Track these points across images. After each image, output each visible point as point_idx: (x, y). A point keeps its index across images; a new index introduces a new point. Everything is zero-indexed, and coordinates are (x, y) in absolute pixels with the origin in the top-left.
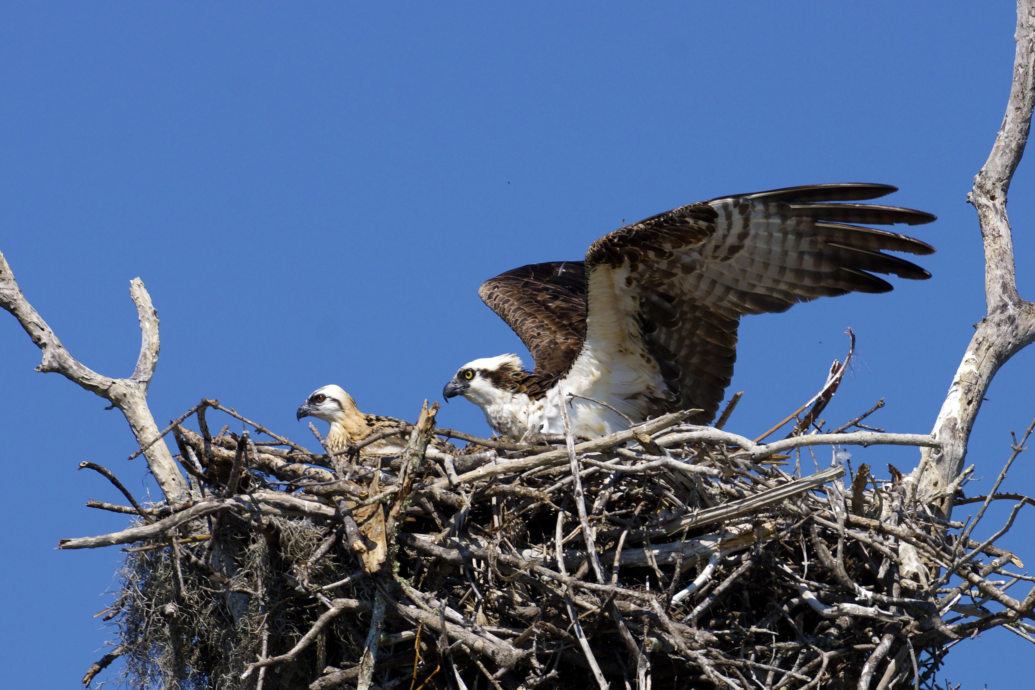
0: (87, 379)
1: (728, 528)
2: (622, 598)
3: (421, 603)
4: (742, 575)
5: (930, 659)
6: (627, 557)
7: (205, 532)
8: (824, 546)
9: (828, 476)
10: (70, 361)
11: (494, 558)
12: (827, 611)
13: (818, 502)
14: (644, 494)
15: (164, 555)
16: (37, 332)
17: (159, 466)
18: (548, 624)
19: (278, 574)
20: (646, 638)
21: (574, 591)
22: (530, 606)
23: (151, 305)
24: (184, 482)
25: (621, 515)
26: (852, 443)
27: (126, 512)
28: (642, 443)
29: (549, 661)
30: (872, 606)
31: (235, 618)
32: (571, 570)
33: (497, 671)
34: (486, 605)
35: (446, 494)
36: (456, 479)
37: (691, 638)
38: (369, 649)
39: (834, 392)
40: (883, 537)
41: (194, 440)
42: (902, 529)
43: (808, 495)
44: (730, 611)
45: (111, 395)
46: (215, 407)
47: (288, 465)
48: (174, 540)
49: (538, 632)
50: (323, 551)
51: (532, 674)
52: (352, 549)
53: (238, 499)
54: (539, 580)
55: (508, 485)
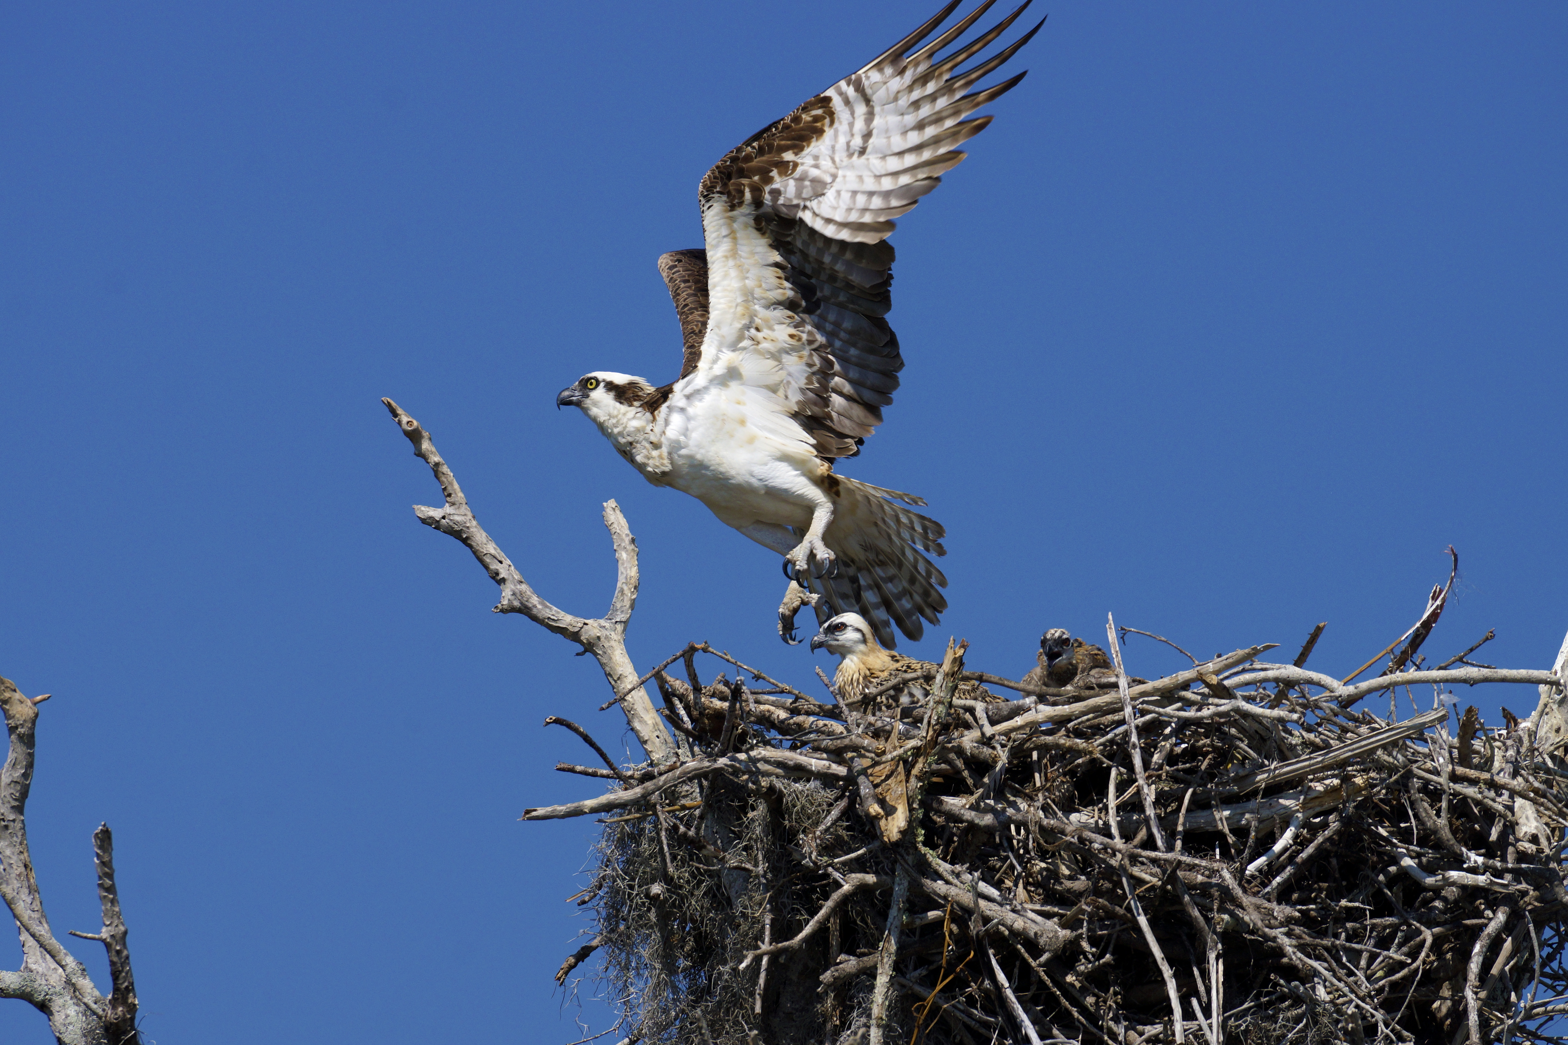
0: (553, 620)
1: (1312, 784)
2: (1187, 868)
3: (950, 878)
4: (1329, 839)
5: (1554, 936)
6: (1193, 820)
7: (696, 798)
8: (1426, 805)
9: (1428, 720)
10: (535, 600)
11: (1036, 824)
12: (1430, 880)
13: (1419, 753)
14: (1212, 746)
15: (648, 826)
16: (494, 566)
17: (640, 721)
18: (1100, 900)
19: (782, 847)
20: (1216, 915)
21: (1131, 862)
22: (1079, 879)
23: (628, 532)
24: (670, 740)
25: (1184, 771)
26: (1455, 681)
27: (603, 776)
28: (1208, 685)
29: (1103, 944)
30: (1483, 874)
31: (733, 900)
32: (1127, 837)
33: (1042, 956)
34: (1028, 880)
35: (978, 748)
36: (989, 730)
37: (1269, 914)
38: (889, 932)
39: (1435, 622)
40: (1496, 792)
41: (682, 691)
42: (1518, 783)
43: (1404, 743)
44: (1316, 883)
45: (582, 638)
46: (705, 650)
47: (792, 718)
48: (658, 807)
49: (1089, 909)
50: (834, 817)
51: (1083, 960)
52: (868, 814)
53: (733, 759)
54: (1089, 849)
55: (1051, 738)
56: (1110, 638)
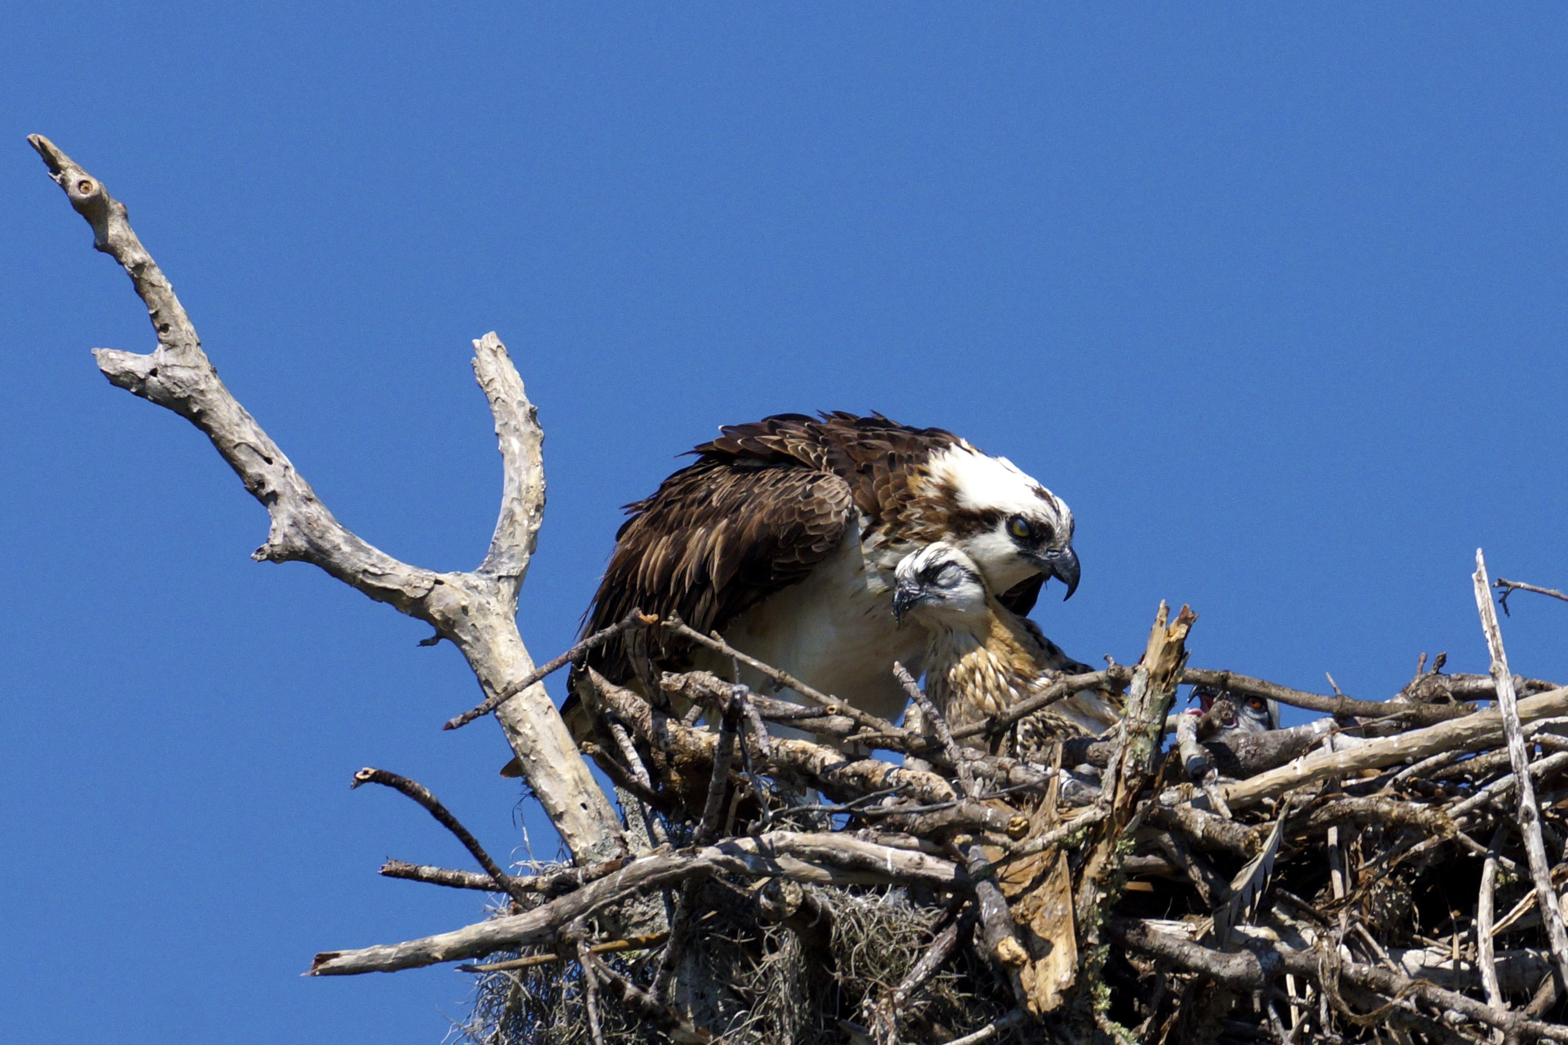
0: (374, 574)
7: (659, 925)
10: (336, 536)
11: (1333, 971)
15: (567, 985)
16: (257, 467)
17: (548, 775)
19: (830, 1023)
23: (522, 397)
24: (608, 811)
27: (474, 886)
32: (1516, 998)
41: (631, 711)
45: (432, 610)
47: (848, 764)
48: (581, 945)
50: (931, 964)
52: (995, 957)
53: (729, 849)
54: (1440, 1023)
55: (1361, 801)
56: (1479, 600)
